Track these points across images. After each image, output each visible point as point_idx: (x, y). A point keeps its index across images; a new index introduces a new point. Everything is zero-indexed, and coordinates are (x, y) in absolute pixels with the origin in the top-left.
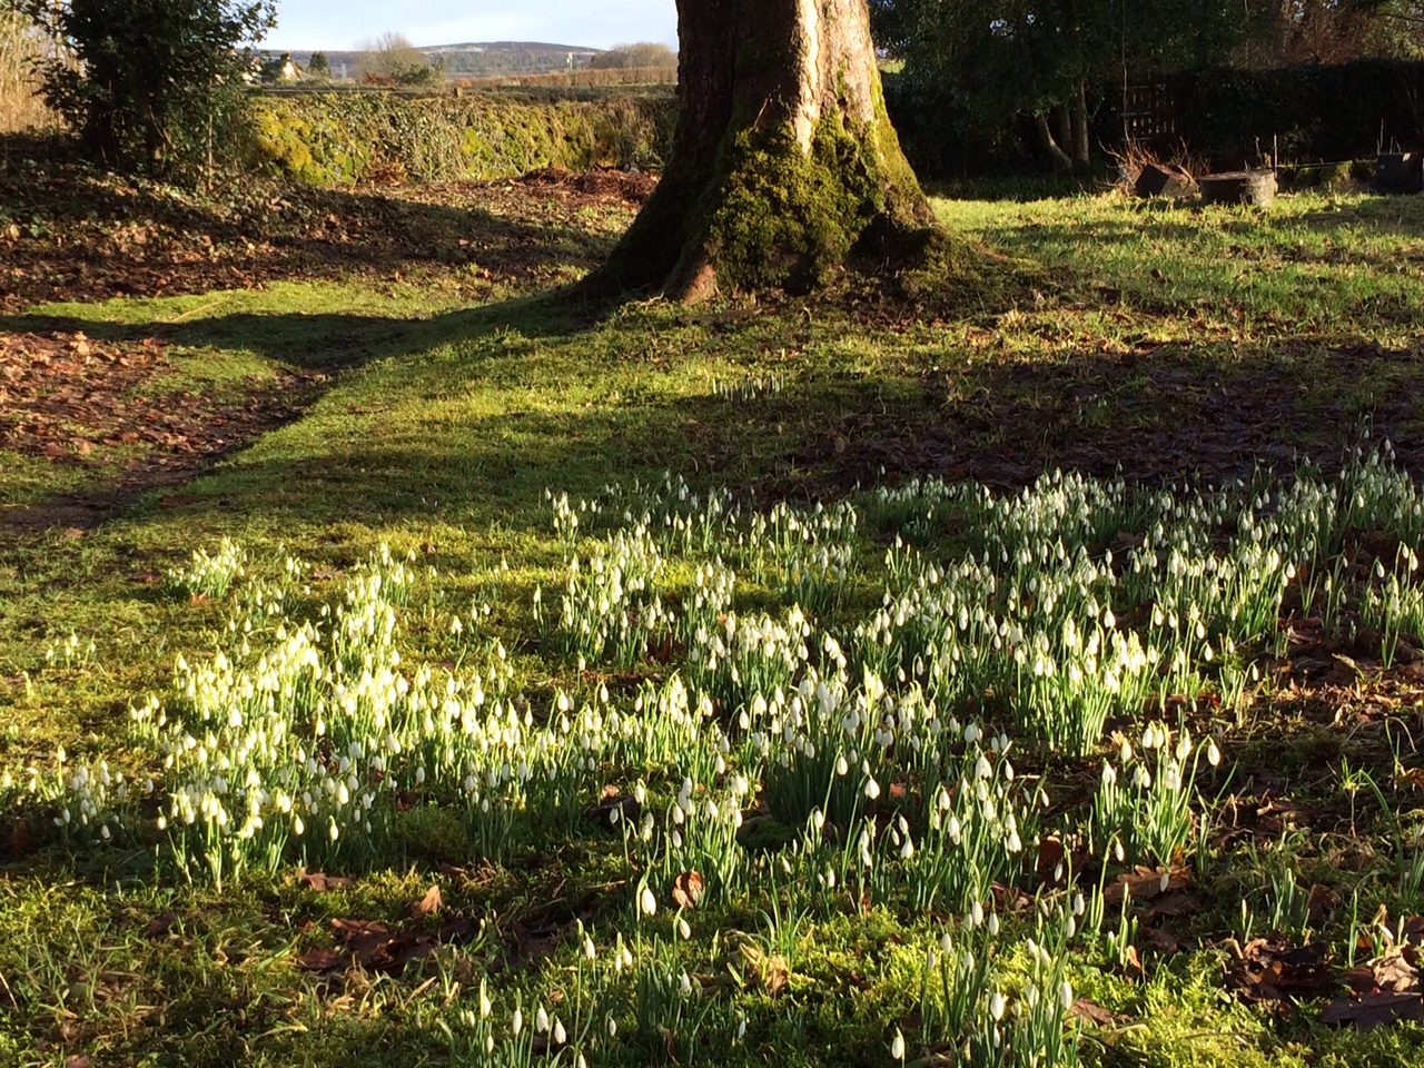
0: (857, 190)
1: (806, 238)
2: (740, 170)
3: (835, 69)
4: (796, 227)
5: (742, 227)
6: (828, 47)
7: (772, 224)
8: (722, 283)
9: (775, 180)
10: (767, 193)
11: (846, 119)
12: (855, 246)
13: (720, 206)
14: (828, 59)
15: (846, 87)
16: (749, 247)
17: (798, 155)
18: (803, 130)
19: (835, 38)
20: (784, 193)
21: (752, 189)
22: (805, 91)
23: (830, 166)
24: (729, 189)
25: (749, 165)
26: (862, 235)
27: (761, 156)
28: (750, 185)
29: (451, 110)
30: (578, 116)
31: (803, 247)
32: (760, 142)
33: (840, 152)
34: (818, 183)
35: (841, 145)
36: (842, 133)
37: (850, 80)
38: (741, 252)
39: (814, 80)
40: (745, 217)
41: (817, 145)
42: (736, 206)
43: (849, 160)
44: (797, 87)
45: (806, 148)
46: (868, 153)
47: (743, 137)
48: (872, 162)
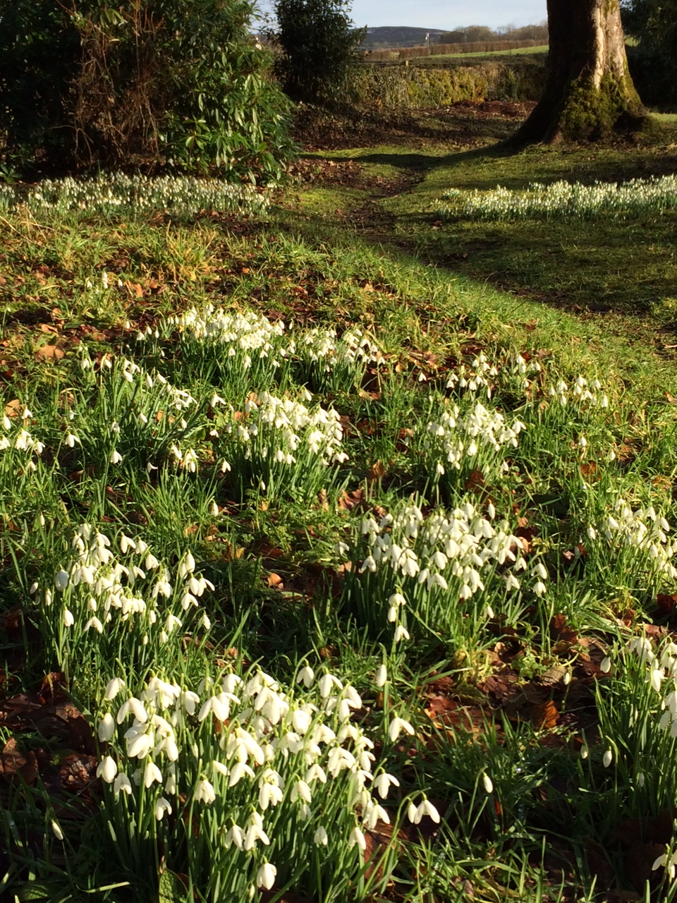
0: (617, 102)
1: (597, 120)
2: (572, 95)
3: (610, 56)
4: (593, 117)
5: (573, 117)
6: (607, 47)
7: (584, 115)
8: (565, 137)
9: (585, 99)
10: (582, 104)
11: (613, 75)
12: (615, 124)
13: (564, 109)
14: (607, 52)
15: (614, 63)
16: (575, 124)
17: (595, 89)
18: (597, 80)
19: (611, 45)
20: (589, 104)
21: (577, 103)
22: (598, 64)
23: (607, 93)
24: (568, 103)
25: (575, 93)
26: (618, 120)
27: (581, 90)
28: (576, 101)
29: (404, 73)
30: (467, 74)
31: (596, 124)
32: (580, 85)
33: (610, 88)
34: (602, 100)
35: (611, 85)
36: (612, 80)
37: (615, 60)
38: (572, 126)
39: (601, 60)
40: (574, 113)
41: (602, 85)
42: (570, 109)
43: (614, 91)
44: (595, 63)
45: (598, 86)
46: (621, 88)
47: (574, 83)
48: (623, 92)
